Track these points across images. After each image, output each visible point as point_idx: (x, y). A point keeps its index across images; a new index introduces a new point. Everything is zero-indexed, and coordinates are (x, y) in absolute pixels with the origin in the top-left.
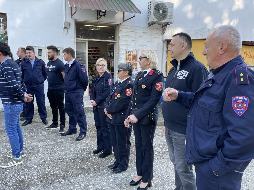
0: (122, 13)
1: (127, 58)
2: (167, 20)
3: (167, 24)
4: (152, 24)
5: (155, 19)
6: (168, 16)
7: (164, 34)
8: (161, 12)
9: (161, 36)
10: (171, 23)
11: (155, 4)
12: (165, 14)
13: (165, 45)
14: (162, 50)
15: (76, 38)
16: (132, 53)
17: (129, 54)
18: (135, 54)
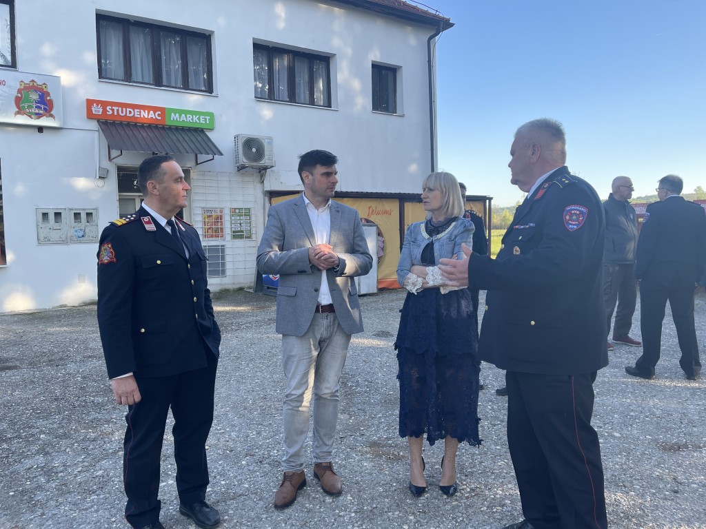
0: (193, 155)
1: (207, 220)
2: (265, 162)
3: (265, 168)
4: (241, 168)
5: (245, 160)
6: (266, 157)
7: (263, 182)
8: (254, 150)
9: (259, 186)
10: (272, 167)
11: (244, 140)
12: (260, 154)
13: (267, 199)
14: (262, 206)
15: (119, 191)
16: (213, 212)
17: (208, 214)
18: (219, 214)
